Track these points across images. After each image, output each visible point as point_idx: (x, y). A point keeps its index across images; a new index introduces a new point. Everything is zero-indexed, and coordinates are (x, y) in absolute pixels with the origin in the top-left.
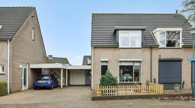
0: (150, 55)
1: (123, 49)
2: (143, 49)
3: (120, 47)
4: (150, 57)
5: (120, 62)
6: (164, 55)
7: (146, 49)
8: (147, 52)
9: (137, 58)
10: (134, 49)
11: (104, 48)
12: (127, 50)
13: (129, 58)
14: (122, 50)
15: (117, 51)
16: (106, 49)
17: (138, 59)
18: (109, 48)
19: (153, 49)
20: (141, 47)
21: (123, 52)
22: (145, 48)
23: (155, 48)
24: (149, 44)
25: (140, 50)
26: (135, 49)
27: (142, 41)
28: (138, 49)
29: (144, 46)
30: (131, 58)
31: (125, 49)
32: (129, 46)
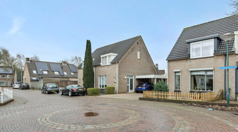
0: (224, 63)
2: (215, 57)
3: (191, 58)
5: (191, 72)
7: (220, 57)
8: (221, 61)
9: (208, 67)
10: (205, 59)
12: (198, 60)
13: (200, 68)
14: (193, 61)
15: (188, 62)
18: (181, 61)
20: (213, 55)
22: (218, 56)
23: (230, 55)
24: (222, 52)
25: (212, 59)
26: (207, 59)
27: (215, 49)
28: (209, 58)
29: (217, 54)
30: (202, 68)
32: (200, 56)
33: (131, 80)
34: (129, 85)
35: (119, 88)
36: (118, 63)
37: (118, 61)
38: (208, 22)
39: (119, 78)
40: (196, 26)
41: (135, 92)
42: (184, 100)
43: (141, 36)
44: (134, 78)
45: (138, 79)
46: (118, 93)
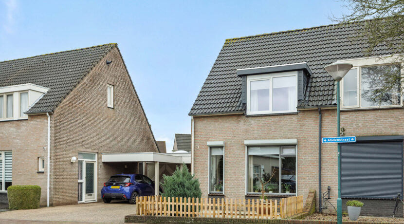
0: (317, 128)
1: (256, 118)
2: (300, 115)
3: (249, 113)
4: (317, 134)
5: (249, 147)
6: (355, 126)
7: (309, 114)
8: (311, 123)
9: (285, 138)
10: (279, 117)
11: (216, 118)
12: (263, 119)
13: (269, 139)
14: (252, 121)
15: (242, 123)
16: (219, 119)
17: (289, 138)
18: (225, 118)
19: (326, 115)
20: (296, 111)
21: (256, 123)
22: (306, 113)
23: (330, 112)
24: (315, 104)
25: (294, 118)
26: (283, 117)
27: (299, 96)
28: (288, 117)
29: (304, 107)
30: (273, 138)
31: (260, 117)
32: (268, 109)
33: (90, 167)
34: (84, 181)
35: (55, 189)
36: (50, 114)
37: (52, 108)
38: (280, 33)
39: (56, 159)
40: (253, 37)
41: (99, 201)
42: (242, 217)
43: (116, 45)
44: (96, 160)
45: (109, 165)
46: (51, 205)
